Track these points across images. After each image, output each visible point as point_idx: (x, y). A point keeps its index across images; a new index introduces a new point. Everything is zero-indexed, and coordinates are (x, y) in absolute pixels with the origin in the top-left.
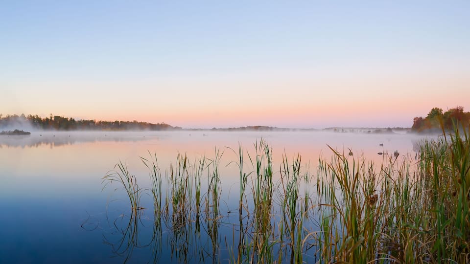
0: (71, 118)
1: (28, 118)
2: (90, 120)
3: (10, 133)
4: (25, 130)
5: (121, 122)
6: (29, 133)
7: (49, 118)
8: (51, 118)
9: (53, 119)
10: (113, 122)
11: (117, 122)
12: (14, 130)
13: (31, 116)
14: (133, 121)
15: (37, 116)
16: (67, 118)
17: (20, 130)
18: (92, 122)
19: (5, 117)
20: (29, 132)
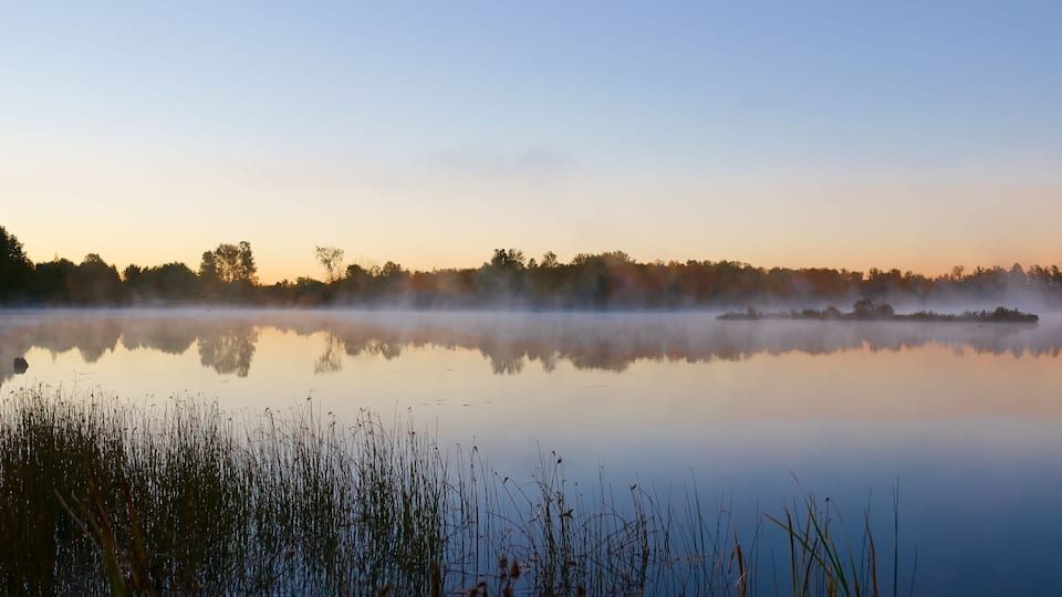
1: (1030, 273)
3: (984, 318)
4: (1024, 310)
6: (1033, 319)
12: (993, 310)
13: (1039, 269)
15: (1055, 267)
17: (1010, 308)
19: (971, 273)
20: (1034, 313)
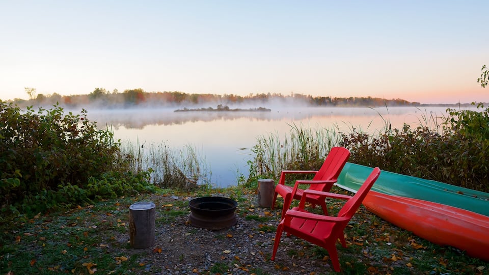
0: (309, 96)
2: (326, 97)
3: (255, 110)
5: (356, 98)
7: (291, 95)
8: (292, 95)
9: (294, 96)
10: (348, 99)
11: (351, 99)
12: (258, 108)
14: (367, 97)
16: (306, 96)
17: (263, 107)
18: (328, 98)
20: (269, 109)
